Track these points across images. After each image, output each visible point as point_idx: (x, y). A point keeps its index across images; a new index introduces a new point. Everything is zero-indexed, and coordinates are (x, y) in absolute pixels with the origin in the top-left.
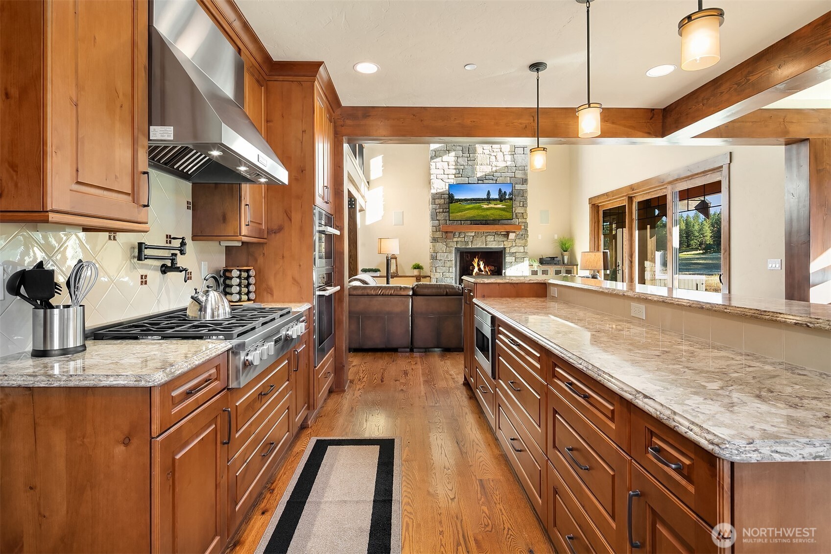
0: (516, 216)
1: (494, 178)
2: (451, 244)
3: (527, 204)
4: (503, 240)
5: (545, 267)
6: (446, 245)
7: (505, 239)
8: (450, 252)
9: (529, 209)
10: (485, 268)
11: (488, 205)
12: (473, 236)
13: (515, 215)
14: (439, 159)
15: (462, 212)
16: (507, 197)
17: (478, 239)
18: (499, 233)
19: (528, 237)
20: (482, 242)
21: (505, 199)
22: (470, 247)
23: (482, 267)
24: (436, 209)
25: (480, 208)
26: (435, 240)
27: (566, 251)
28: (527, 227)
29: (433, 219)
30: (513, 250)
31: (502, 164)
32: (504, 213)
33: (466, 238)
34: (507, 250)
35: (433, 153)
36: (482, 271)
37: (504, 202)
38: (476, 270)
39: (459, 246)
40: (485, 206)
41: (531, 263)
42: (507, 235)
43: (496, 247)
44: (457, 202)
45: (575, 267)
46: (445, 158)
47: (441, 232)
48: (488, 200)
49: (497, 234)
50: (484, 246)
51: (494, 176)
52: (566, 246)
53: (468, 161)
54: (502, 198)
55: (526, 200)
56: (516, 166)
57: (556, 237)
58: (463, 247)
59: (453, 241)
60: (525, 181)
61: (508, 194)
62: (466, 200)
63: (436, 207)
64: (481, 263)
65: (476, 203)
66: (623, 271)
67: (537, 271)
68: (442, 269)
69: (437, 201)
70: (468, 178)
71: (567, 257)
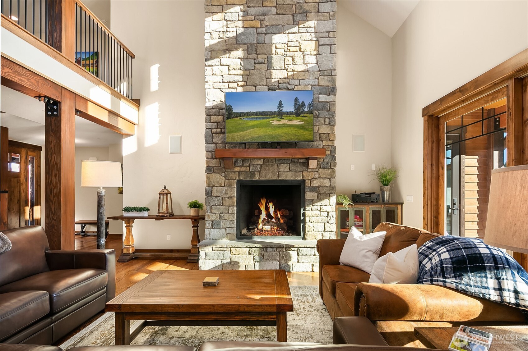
0: (320, 137)
1: (289, 86)
2: (232, 175)
3: (334, 121)
4: (302, 169)
5: (359, 207)
6: (225, 177)
7: (304, 169)
8: (230, 186)
9: (339, 129)
10: (275, 212)
11: (280, 121)
12: (261, 165)
13: (318, 136)
14: (215, 61)
15: (244, 130)
16: (306, 109)
17: (267, 168)
18: (296, 160)
19: (335, 166)
20: (273, 173)
21: (303, 113)
22: (257, 178)
23: (272, 210)
24: (212, 129)
25: (269, 125)
26: (209, 170)
27: (387, 185)
28: (335, 152)
29: (207, 142)
30: (315, 183)
31: (300, 68)
32: (301, 132)
33: (251, 167)
34: (308, 184)
35: (208, 54)
36: (272, 218)
37: (301, 117)
38: (263, 215)
39: (242, 178)
40: (275, 123)
41: (340, 200)
42: (306, 164)
43: (292, 179)
44: (237, 116)
45: (399, 206)
46: (225, 59)
47: (218, 160)
48: (280, 114)
49: (294, 162)
50: (276, 178)
51: (291, 83)
52: (388, 178)
53: (255, 64)
54: (299, 111)
55: (333, 116)
56: (320, 71)
57: (373, 167)
58: (248, 179)
59: (234, 172)
60: (332, 90)
61: (307, 105)
62: (249, 114)
63: (212, 126)
64: (271, 205)
65: (264, 118)
66: (460, 211)
67: (348, 211)
68: (219, 209)
69: (214, 118)
70: (255, 86)
71: (388, 193)
